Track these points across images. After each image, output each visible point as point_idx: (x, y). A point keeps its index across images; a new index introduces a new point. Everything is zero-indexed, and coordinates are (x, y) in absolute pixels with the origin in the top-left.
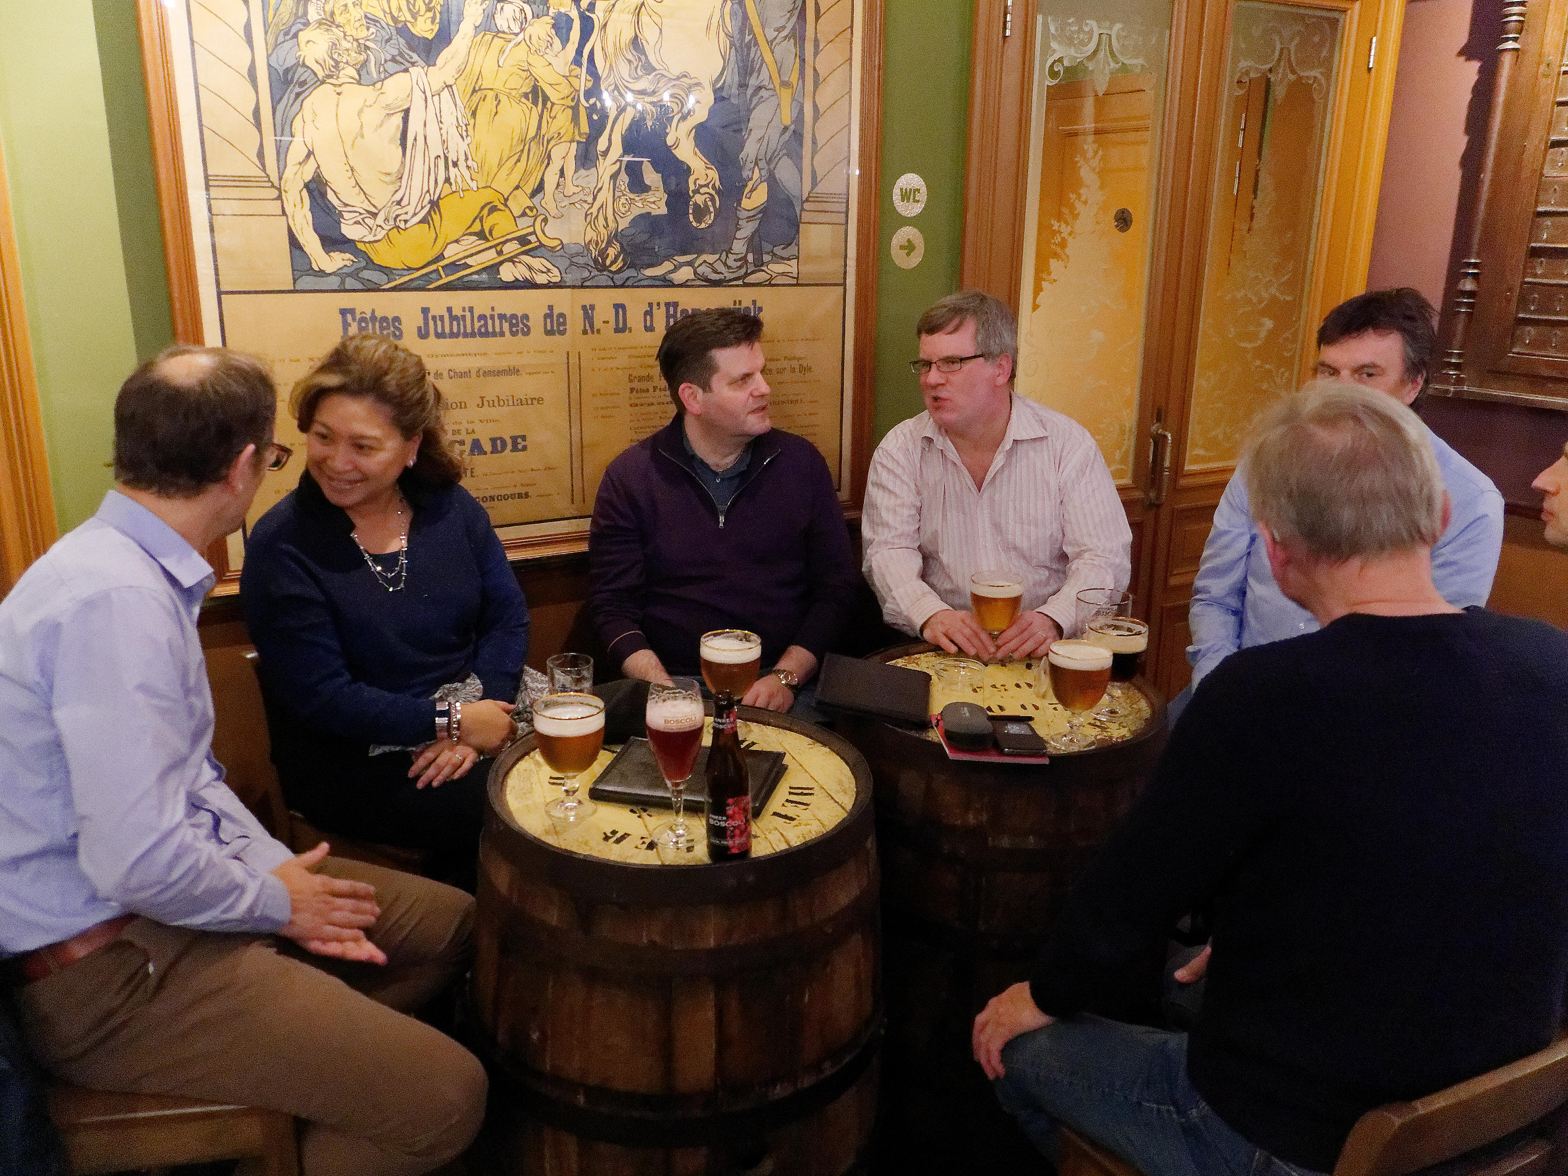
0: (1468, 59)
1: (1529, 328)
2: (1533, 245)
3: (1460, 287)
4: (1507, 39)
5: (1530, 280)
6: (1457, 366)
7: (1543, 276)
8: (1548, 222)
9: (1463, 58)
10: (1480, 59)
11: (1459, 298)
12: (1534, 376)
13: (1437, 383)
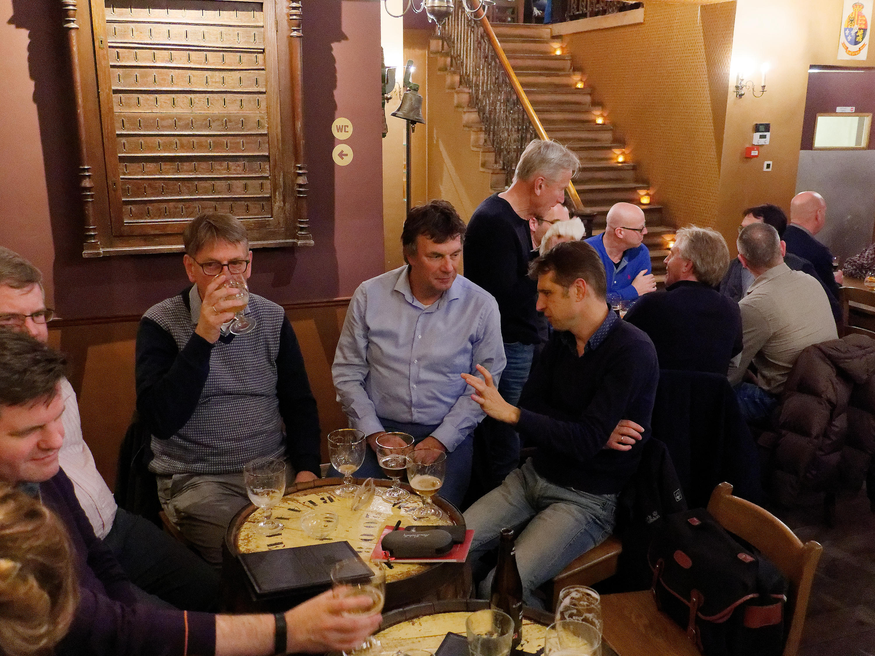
0: (18, 26)
1: (130, 206)
2: (119, 155)
3: (83, 184)
4: (70, 21)
5: (123, 177)
6: (93, 237)
7: (129, 174)
8: (123, 140)
9: (13, 26)
10: (27, 28)
11: (84, 192)
12: (144, 235)
13: (88, 249)
